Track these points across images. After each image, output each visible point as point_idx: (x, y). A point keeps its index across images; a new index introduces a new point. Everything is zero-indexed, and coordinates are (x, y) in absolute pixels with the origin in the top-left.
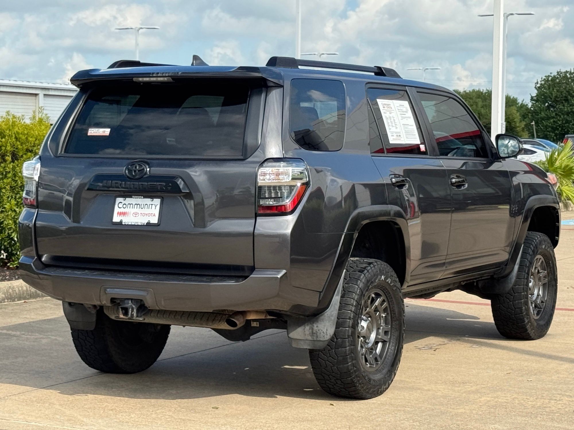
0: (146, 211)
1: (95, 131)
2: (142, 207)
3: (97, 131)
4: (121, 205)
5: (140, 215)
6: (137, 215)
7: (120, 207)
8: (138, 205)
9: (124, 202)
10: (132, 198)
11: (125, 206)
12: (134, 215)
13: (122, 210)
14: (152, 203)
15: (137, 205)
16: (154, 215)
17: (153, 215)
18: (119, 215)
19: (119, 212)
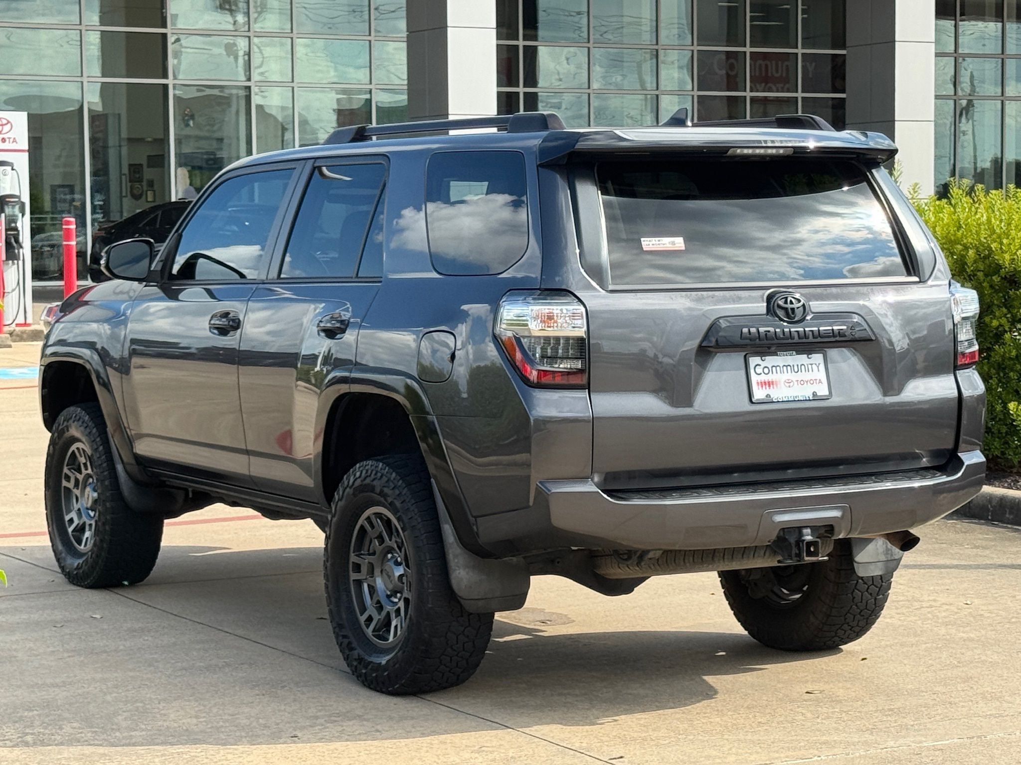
0: (803, 376)
1: (654, 242)
2: (796, 370)
3: (657, 243)
4: (759, 370)
5: (796, 383)
6: (791, 384)
7: (758, 373)
8: (789, 367)
9: (763, 364)
10: (777, 355)
11: (766, 370)
12: (788, 385)
13: (763, 378)
14: (809, 361)
15: (787, 366)
16: (820, 382)
17: (818, 381)
18: (760, 386)
19: (759, 381)
